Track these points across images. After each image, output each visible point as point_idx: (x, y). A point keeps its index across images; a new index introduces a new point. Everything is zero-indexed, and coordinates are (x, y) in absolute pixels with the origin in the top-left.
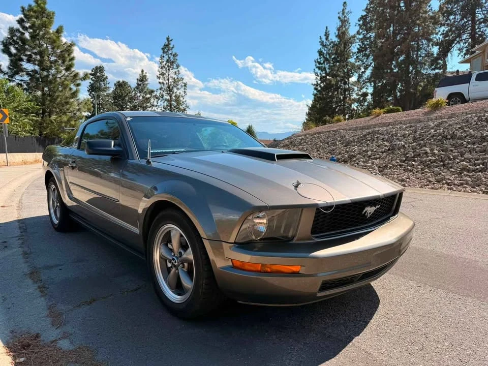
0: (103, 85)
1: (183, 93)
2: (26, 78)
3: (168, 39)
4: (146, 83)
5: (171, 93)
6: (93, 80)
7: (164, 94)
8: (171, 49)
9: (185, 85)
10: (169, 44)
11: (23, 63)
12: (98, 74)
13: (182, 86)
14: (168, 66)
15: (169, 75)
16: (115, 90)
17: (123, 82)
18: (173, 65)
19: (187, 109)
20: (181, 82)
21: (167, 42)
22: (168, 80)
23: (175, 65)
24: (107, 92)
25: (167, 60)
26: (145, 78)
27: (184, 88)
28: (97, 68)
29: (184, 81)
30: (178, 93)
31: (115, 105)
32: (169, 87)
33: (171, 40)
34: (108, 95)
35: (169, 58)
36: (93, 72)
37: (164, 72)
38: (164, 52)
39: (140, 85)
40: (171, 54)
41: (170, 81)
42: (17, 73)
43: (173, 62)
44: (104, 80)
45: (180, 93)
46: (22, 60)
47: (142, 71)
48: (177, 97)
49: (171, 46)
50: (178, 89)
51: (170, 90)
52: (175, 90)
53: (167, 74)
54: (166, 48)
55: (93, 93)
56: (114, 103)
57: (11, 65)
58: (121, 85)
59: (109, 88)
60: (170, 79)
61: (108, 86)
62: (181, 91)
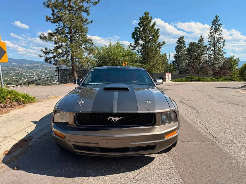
0: (182, 45)
1: (222, 46)
2: (140, 48)
3: (216, 17)
4: (203, 42)
5: (215, 46)
6: (178, 44)
7: (211, 47)
8: (218, 22)
9: (224, 41)
10: (217, 19)
11: (139, 42)
12: (181, 40)
13: (222, 42)
14: (215, 32)
15: (215, 36)
16: (189, 47)
17: (193, 43)
18: (218, 30)
19: (224, 54)
20: (222, 39)
21: (215, 18)
22: (214, 39)
23: (219, 30)
24: (185, 49)
25: (215, 28)
26: (202, 40)
27: (223, 42)
28: (181, 38)
29: (224, 39)
30: (219, 46)
31: (188, 55)
32: (214, 43)
33: (218, 17)
34: (184, 50)
35: (216, 27)
36: (178, 40)
37: (212, 35)
38: (213, 25)
39: (199, 44)
40: (217, 24)
41: (215, 40)
42: (137, 46)
43: (218, 29)
44: (183, 43)
45: (221, 46)
46: (139, 40)
47: (201, 36)
48: (219, 48)
49: (218, 20)
50: (219, 43)
51: (214, 44)
52: (218, 44)
53: (214, 36)
54: (215, 22)
55: (178, 50)
56: (188, 53)
57: (135, 43)
58: (191, 44)
59: (185, 46)
60: (215, 38)
61: (185, 45)
62: (221, 45)
